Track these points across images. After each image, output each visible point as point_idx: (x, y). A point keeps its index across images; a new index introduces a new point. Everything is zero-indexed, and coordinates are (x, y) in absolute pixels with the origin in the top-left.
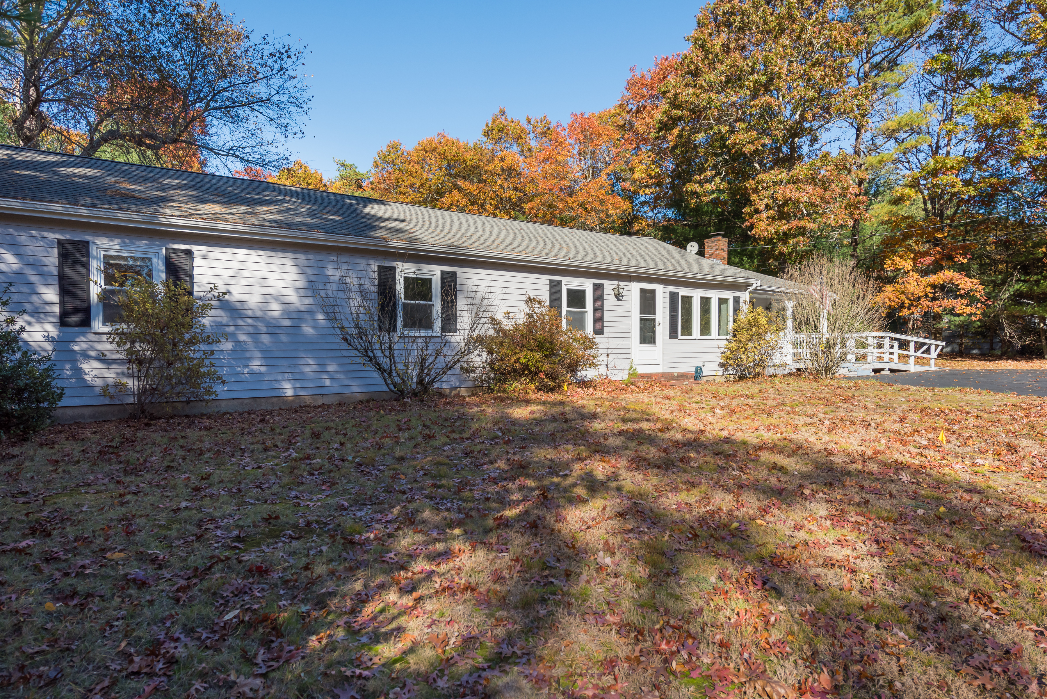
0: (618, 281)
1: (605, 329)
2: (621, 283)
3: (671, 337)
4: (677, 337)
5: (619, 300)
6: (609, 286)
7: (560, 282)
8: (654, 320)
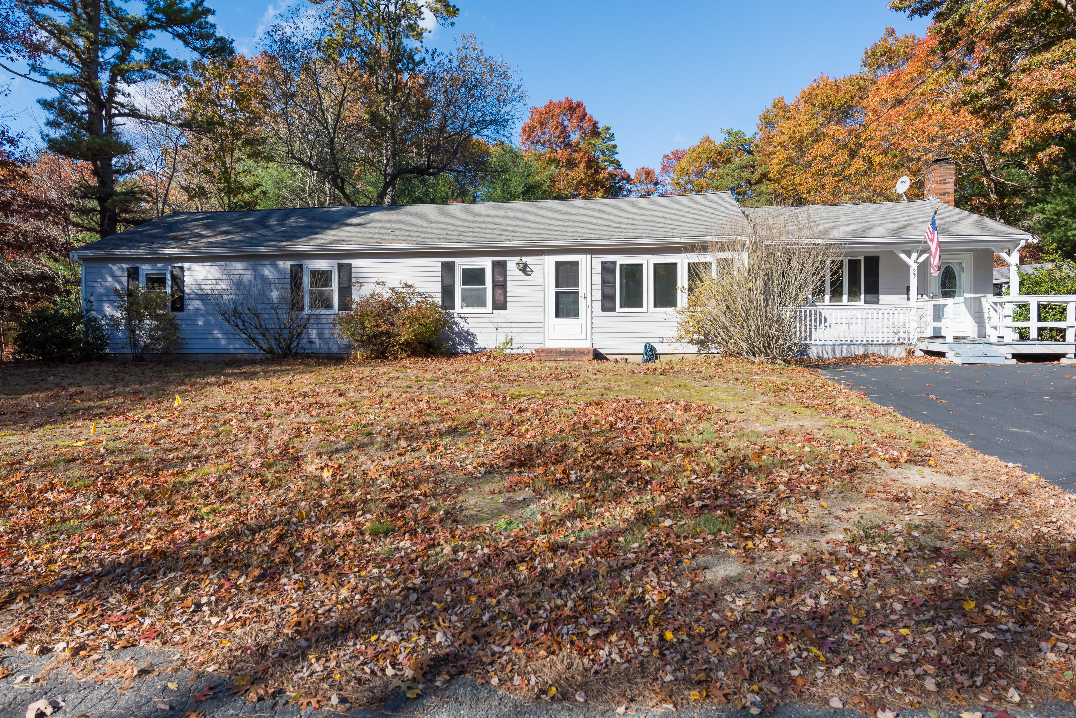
0: (521, 256)
1: (509, 305)
2: (523, 258)
3: (604, 309)
4: (613, 309)
5: (527, 275)
6: (512, 262)
7: (453, 263)
8: (577, 293)
